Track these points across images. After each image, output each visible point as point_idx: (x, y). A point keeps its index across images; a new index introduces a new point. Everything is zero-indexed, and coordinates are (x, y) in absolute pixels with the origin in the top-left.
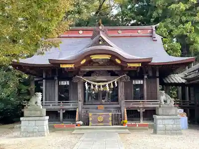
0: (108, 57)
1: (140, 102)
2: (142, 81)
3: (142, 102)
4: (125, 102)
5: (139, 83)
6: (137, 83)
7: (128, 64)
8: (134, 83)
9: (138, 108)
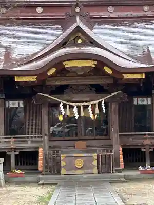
0: (91, 64)
1: (145, 135)
2: (149, 100)
3: (149, 134)
4: (120, 135)
5: (145, 103)
6: (140, 103)
7: (125, 75)
8: (135, 103)
9: (143, 145)
